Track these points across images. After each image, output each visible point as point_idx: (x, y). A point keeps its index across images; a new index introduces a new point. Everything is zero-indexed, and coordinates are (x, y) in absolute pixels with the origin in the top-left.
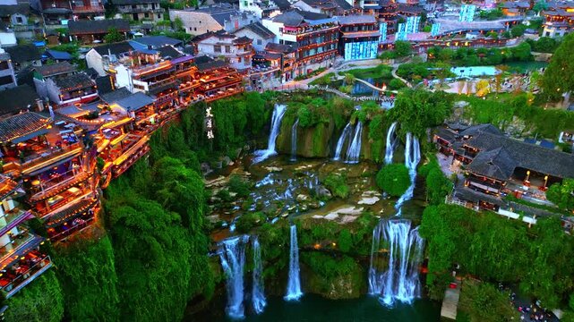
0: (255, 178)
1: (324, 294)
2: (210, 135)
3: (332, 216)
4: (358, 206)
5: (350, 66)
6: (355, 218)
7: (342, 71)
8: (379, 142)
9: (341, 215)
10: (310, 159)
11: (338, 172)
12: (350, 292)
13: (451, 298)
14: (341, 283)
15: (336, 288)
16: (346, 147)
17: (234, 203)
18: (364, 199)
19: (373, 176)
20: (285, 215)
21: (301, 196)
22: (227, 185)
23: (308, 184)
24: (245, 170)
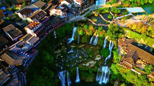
0: (68, 50)
1: (85, 81)
2: (56, 37)
3: (88, 64)
4: (95, 61)
5: (97, 7)
6: (94, 65)
7: (95, 9)
8: (102, 41)
9: (90, 64)
10: (83, 44)
11: (90, 49)
12: (91, 80)
13: (116, 83)
14: (89, 79)
15: (88, 80)
16: (93, 40)
17: (62, 60)
18: (97, 58)
19: (100, 50)
20: (75, 64)
21: (80, 57)
22: (60, 53)
23: (82, 52)
24: (65, 47)
